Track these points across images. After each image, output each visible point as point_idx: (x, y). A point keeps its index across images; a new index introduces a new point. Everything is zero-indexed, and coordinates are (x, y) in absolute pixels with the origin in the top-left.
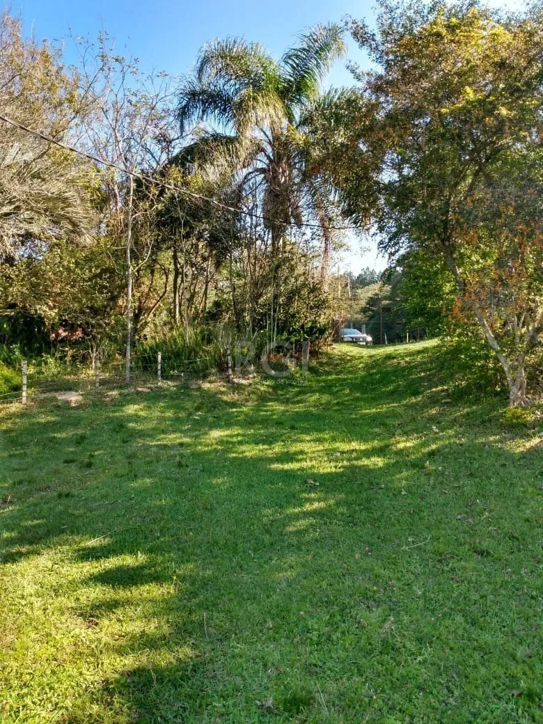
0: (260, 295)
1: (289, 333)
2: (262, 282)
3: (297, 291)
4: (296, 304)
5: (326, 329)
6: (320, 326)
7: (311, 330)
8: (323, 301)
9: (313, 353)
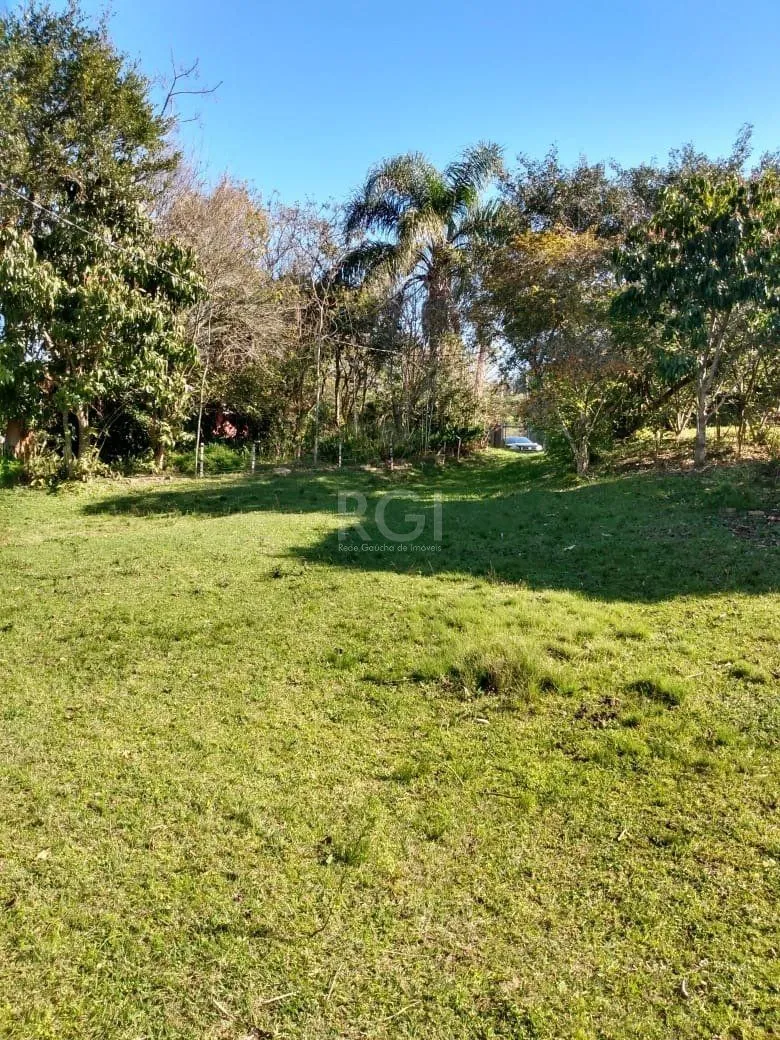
0: (417, 399)
1: (442, 434)
2: (419, 388)
3: (451, 395)
4: (449, 409)
5: (477, 431)
6: (470, 429)
7: (464, 431)
8: (475, 406)
9: (464, 453)
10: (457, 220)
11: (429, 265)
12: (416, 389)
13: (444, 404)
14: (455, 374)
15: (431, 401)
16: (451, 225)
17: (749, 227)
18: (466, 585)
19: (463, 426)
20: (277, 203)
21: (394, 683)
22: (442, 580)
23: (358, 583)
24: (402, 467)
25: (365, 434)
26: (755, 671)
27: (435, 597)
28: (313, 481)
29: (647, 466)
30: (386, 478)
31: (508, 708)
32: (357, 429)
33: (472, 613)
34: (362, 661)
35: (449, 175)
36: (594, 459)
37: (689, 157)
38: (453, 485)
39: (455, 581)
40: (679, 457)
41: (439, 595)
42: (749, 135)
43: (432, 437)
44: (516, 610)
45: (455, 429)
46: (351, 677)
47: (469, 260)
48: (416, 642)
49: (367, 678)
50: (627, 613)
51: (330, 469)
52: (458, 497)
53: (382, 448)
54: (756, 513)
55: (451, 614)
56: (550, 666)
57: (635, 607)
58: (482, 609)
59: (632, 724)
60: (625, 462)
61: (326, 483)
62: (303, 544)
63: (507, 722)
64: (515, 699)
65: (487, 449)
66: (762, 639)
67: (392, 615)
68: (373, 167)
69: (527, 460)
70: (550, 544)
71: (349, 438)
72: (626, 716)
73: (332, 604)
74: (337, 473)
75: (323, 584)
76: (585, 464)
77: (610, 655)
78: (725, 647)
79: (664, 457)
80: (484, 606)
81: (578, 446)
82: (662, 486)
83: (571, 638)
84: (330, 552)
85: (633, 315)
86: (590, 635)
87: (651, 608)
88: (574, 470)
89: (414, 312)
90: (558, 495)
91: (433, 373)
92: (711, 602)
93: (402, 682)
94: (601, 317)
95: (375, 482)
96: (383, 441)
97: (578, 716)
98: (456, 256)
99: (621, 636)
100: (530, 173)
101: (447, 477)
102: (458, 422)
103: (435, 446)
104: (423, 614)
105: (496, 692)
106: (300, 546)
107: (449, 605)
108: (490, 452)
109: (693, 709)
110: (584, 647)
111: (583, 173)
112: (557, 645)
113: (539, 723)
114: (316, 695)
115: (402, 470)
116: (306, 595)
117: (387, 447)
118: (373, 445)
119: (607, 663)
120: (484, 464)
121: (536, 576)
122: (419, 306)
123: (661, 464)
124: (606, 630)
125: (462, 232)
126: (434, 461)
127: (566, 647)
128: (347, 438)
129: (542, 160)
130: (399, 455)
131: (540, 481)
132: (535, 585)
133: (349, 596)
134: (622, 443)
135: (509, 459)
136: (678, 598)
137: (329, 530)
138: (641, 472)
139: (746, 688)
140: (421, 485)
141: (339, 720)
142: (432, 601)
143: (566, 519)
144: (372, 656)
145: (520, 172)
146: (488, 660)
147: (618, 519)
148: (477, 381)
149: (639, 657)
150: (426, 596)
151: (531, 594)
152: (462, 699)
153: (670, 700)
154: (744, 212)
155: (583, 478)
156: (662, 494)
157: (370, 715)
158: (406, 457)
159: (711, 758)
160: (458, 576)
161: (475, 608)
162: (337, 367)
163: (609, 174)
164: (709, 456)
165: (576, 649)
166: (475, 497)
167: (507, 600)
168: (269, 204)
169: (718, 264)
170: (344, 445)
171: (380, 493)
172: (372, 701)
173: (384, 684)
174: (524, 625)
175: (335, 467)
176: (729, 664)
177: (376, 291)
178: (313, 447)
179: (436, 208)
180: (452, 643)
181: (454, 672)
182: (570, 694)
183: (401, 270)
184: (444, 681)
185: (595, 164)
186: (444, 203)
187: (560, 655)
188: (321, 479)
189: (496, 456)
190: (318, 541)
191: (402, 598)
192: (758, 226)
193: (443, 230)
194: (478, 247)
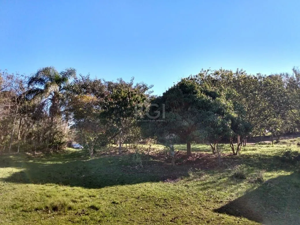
1: (53, 143)
2: (47, 129)
3: (56, 133)
4: (56, 136)
5: (64, 143)
6: (62, 142)
7: (60, 143)
8: (64, 136)
9: (59, 149)
10: (62, 85)
11: (53, 96)
12: (46, 130)
13: (54, 135)
14: (58, 126)
15: (50, 134)
16: (60, 87)
17: (130, 101)
18: (53, 186)
19: (59, 141)
20: (6, 73)
21: (30, 211)
22: (47, 185)
23: (22, 187)
24: (39, 153)
25: (28, 143)
26: (117, 201)
27: (44, 190)
28: (8, 157)
29: (108, 154)
30: (33, 157)
31: (60, 214)
32: (25, 141)
33: (54, 193)
34: (21, 207)
35: (61, 74)
36: (95, 152)
37: (121, 81)
38: (54, 159)
39: (50, 186)
40: (116, 152)
41: (45, 189)
42: (133, 79)
43: (49, 144)
44: (66, 192)
45: (57, 142)
46: (18, 211)
47: (65, 97)
48: (37, 201)
49: (23, 211)
50: (93, 191)
51: (15, 153)
52: (55, 163)
53: (33, 147)
54: (129, 166)
55: (48, 194)
56: (71, 204)
57: (95, 190)
58: (57, 192)
59: (88, 214)
60: (102, 153)
61: (13, 158)
62: (4, 177)
63: (59, 217)
64: (61, 212)
65: (67, 148)
66: (121, 195)
67: (31, 195)
68: (40, 69)
69: (78, 152)
70: (78, 175)
71: (22, 144)
72: (86, 213)
73: (13, 193)
74: (17, 155)
75: (11, 188)
76: (92, 154)
77: (86, 201)
78: (113, 197)
79: (112, 152)
80: (57, 191)
81: (90, 149)
82: (110, 160)
83: (78, 198)
84: (14, 179)
85: (105, 117)
86: (83, 197)
87: (99, 190)
88: (89, 155)
89: (47, 109)
90: (83, 162)
91: (52, 126)
92: (113, 187)
93: (32, 211)
94: (97, 117)
95: (29, 158)
96: (33, 145)
97: (76, 214)
98: (61, 95)
99: (90, 196)
100: (83, 79)
101: (53, 156)
102: (58, 140)
103: (50, 147)
104: (40, 194)
105: (57, 211)
106: (3, 177)
107: (48, 192)
108: (67, 149)
109: (102, 210)
110: (81, 200)
111: (96, 81)
112: (74, 199)
113: (66, 217)
114: (8, 216)
115: (39, 154)
116: (5, 191)
117: (35, 147)
118: (30, 146)
119: (85, 202)
120: (65, 152)
121: (73, 184)
122: (49, 107)
123: (111, 154)
124: (87, 195)
125: (64, 89)
126: (49, 151)
127: (76, 200)
128: (21, 144)
129: (86, 76)
130: (38, 150)
131: (80, 158)
132: (72, 186)
133: (19, 191)
134: (103, 148)
135: (73, 151)
136: (106, 187)
137: (13, 172)
138: (106, 156)
139: (114, 205)
140: (44, 159)
141: (14, 220)
142: (43, 191)
143: (84, 168)
144: (24, 205)
145: (80, 78)
146: (56, 204)
147: (97, 168)
148: (65, 129)
149: (93, 200)
150: (42, 190)
151: (71, 188)
152: (48, 213)
153: (97, 209)
154: (129, 97)
155: (91, 157)
156: (109, 162)
157: (23, 219)
158: (40, 150)
159: (102, 219)
160: (52, 184)
161: (55, 192)
162: (20, 122)
163: (102, 82)
164: (123, 152)
165: (79, 200)
166: (60, 163)
167: (64, 189)
168: (3, 73)
169: (124, 108)
170: (20, 146)
171: (31, 161)
172: (23, 216)
173: (27, 212)
174: (67, 195)
175: (16, 153)
176: (112, 201)
177: (36, 102)
178: (9, 146)
179: (56, 82)
180: (47, 201)
181: (47, 207)
182: (75, 210)
183: (44, 97)
184: (44, 209)
185: (99, 79)
186: (59, 81)
187: (74, 201)
188: (11, 157)
189: (69, 150)
190: (10, 176)
191: (35, 191)
192: (132, 101)
193: (58, 88)
194: (67, 94)
